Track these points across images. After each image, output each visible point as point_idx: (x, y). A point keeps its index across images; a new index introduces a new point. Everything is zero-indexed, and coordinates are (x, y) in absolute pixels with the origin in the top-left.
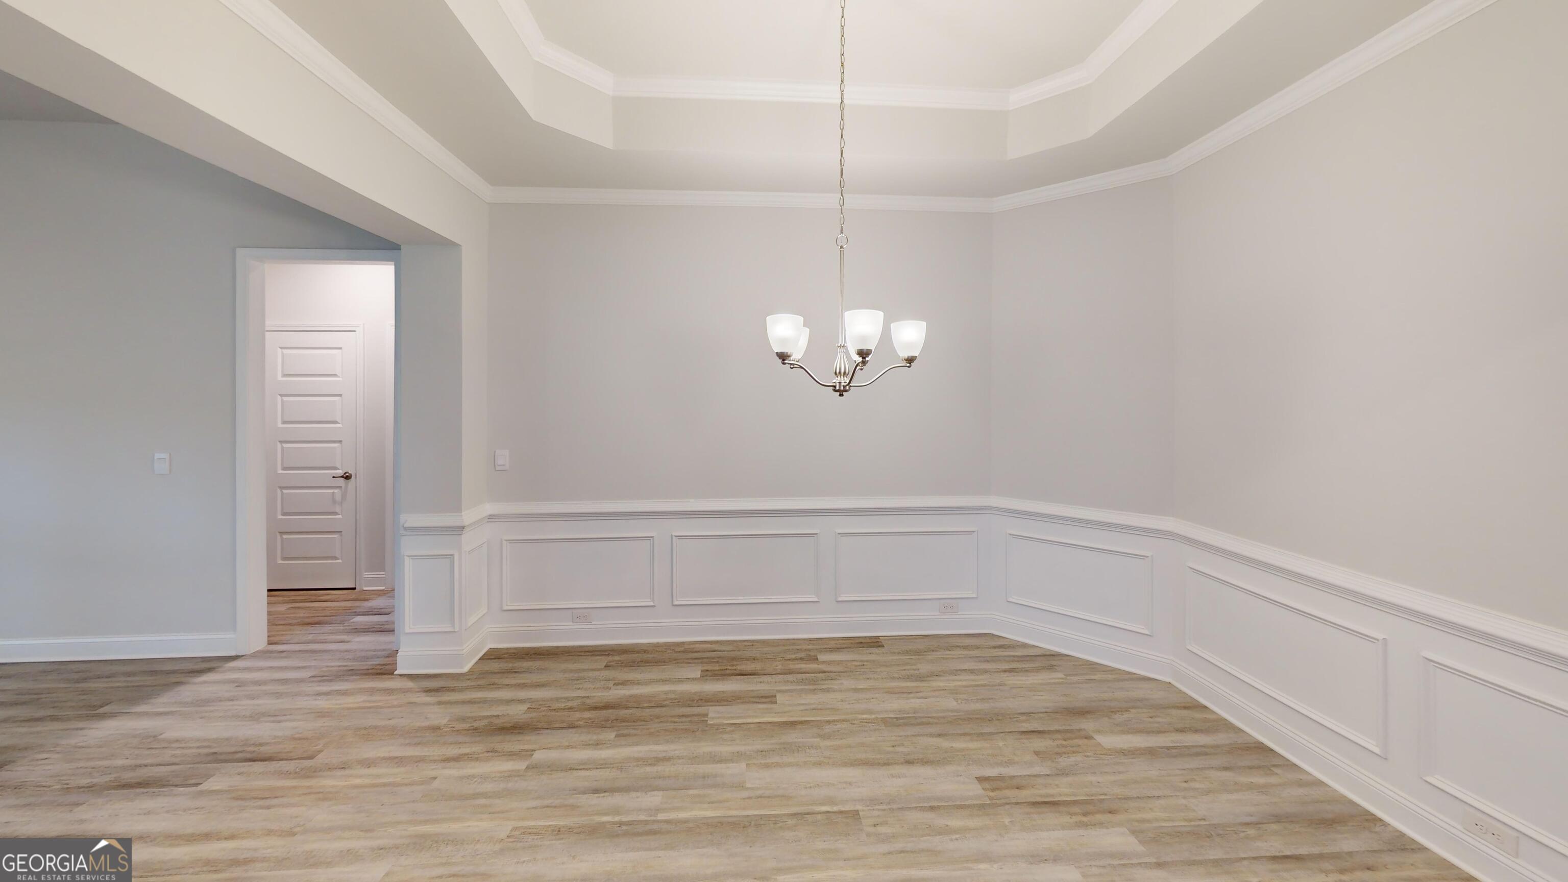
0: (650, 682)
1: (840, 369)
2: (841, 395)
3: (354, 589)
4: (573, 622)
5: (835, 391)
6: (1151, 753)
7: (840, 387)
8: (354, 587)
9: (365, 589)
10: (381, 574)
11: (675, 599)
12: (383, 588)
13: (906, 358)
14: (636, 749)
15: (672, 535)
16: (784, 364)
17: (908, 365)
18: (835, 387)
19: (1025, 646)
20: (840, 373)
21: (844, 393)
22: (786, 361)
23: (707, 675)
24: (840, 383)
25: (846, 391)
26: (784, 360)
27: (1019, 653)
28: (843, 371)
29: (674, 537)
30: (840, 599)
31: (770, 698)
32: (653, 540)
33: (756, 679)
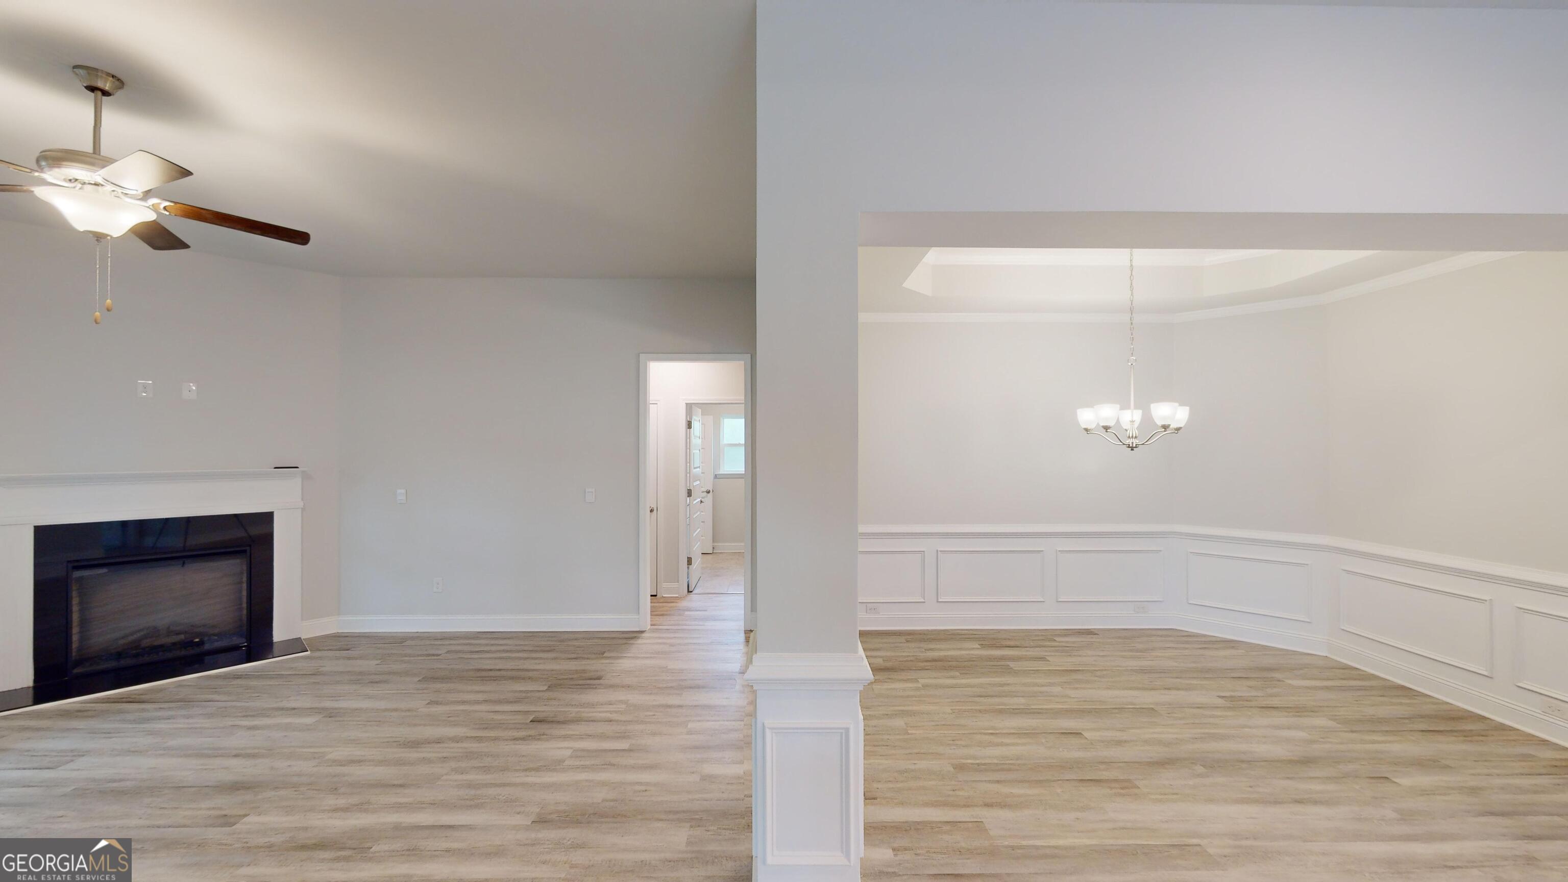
0: (949, 649)
1: (1133, 434)
2: (1132, 450)
3: (656, 596)
4: (867, 613)
5: (1129, 447)
6: (1327, 688)
7: (1132, 445)
8: (655, 594)
9: (664, 596)
10: (675, 585)
11: (939, 597)
12: (677, 595)
13: (1175, 428)
14: (980, 680)
15: (937, 551)
16: (1107, 432)
17: (1176, 432)
18: (1129, 445)
19: (1205, 636)
20: (1132, 437)
21: (1134, 449)
22: (1108, 430)
23: (983, 646)
24: (1132, 443)
25: (1136, 447)
26: (1107, 430)
27: (1203, 639)
28: (1134, 436)
29: (939, 552)
30: (1060, 600)
31: (1042, 659)
32: (924, 554)
33: (1023, 649)
